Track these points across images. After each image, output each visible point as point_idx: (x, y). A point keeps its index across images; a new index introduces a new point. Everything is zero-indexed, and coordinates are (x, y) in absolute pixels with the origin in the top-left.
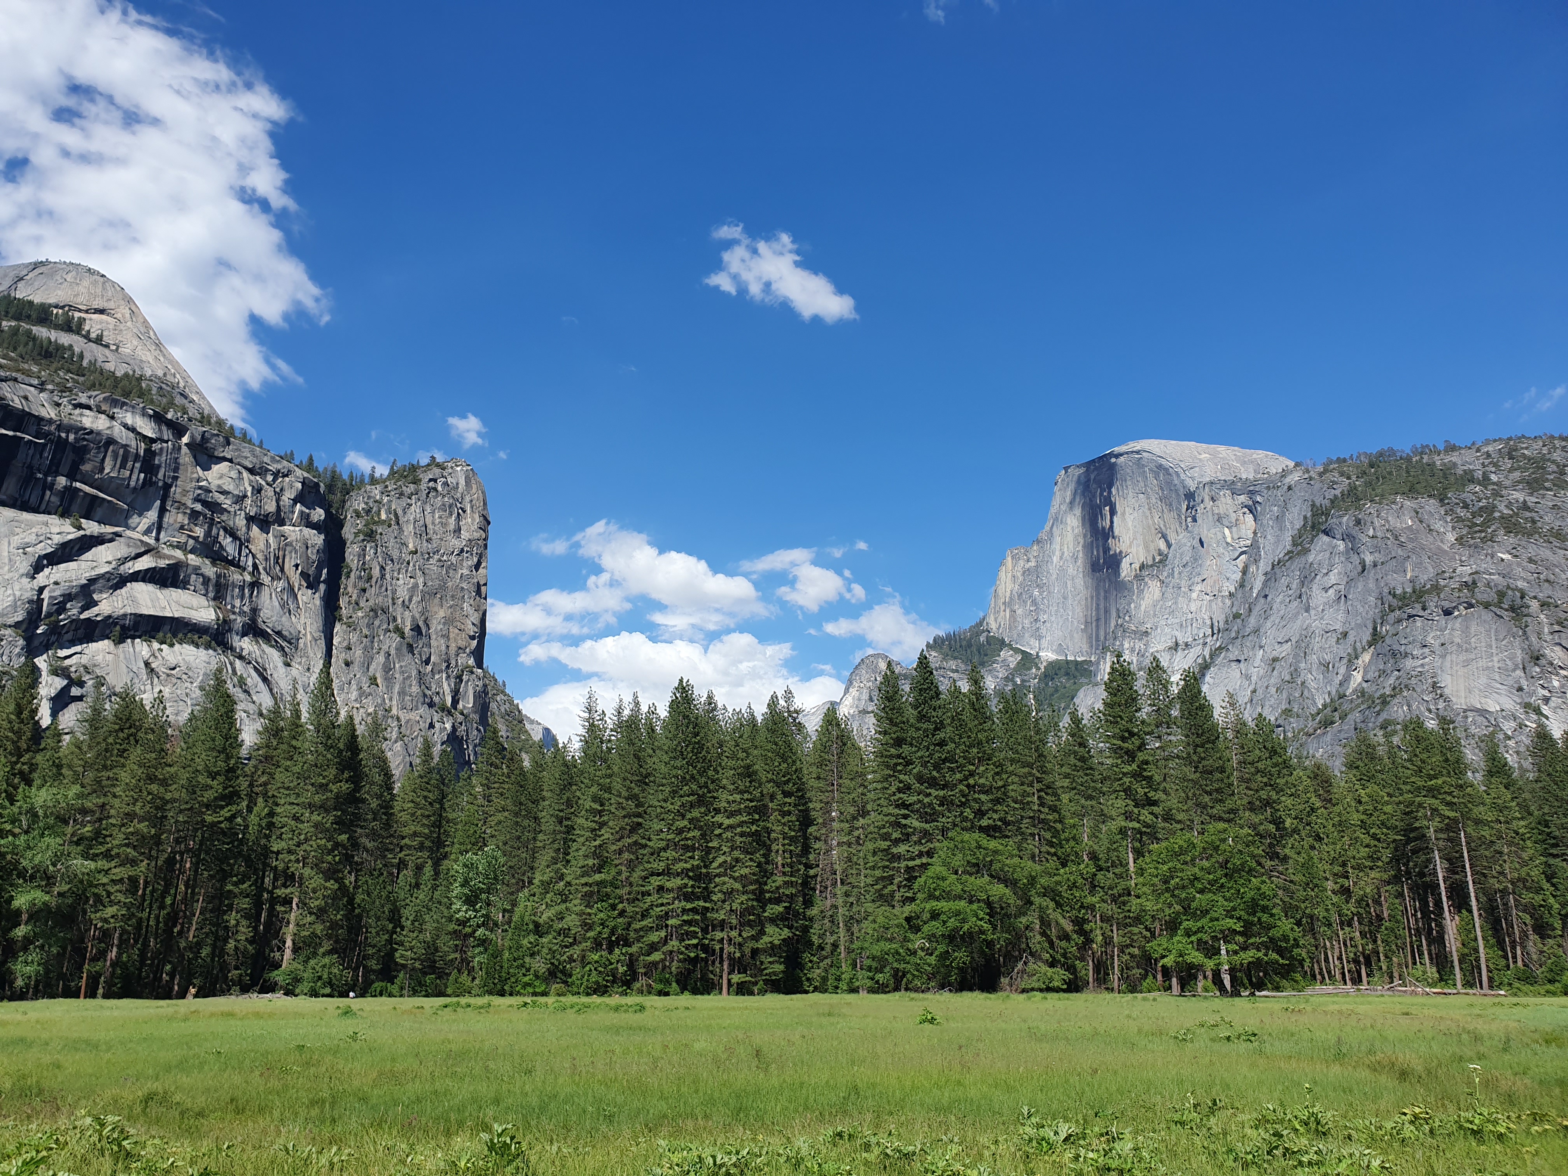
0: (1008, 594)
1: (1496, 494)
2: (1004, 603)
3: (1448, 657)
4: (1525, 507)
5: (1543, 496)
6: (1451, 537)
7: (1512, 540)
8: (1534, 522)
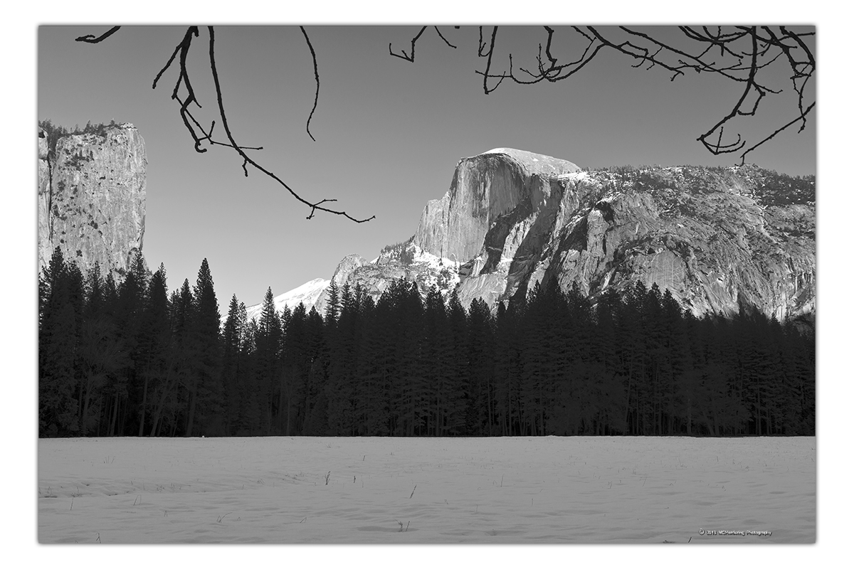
0: (427, 226)
1: (678, 194)
2: (425, 230)
3: (652, 274)
4: (690, 201)
5: (698, 197)
6: (657, 214)
7: (684, 218)
8: (694, 209)
